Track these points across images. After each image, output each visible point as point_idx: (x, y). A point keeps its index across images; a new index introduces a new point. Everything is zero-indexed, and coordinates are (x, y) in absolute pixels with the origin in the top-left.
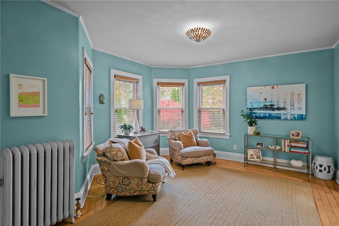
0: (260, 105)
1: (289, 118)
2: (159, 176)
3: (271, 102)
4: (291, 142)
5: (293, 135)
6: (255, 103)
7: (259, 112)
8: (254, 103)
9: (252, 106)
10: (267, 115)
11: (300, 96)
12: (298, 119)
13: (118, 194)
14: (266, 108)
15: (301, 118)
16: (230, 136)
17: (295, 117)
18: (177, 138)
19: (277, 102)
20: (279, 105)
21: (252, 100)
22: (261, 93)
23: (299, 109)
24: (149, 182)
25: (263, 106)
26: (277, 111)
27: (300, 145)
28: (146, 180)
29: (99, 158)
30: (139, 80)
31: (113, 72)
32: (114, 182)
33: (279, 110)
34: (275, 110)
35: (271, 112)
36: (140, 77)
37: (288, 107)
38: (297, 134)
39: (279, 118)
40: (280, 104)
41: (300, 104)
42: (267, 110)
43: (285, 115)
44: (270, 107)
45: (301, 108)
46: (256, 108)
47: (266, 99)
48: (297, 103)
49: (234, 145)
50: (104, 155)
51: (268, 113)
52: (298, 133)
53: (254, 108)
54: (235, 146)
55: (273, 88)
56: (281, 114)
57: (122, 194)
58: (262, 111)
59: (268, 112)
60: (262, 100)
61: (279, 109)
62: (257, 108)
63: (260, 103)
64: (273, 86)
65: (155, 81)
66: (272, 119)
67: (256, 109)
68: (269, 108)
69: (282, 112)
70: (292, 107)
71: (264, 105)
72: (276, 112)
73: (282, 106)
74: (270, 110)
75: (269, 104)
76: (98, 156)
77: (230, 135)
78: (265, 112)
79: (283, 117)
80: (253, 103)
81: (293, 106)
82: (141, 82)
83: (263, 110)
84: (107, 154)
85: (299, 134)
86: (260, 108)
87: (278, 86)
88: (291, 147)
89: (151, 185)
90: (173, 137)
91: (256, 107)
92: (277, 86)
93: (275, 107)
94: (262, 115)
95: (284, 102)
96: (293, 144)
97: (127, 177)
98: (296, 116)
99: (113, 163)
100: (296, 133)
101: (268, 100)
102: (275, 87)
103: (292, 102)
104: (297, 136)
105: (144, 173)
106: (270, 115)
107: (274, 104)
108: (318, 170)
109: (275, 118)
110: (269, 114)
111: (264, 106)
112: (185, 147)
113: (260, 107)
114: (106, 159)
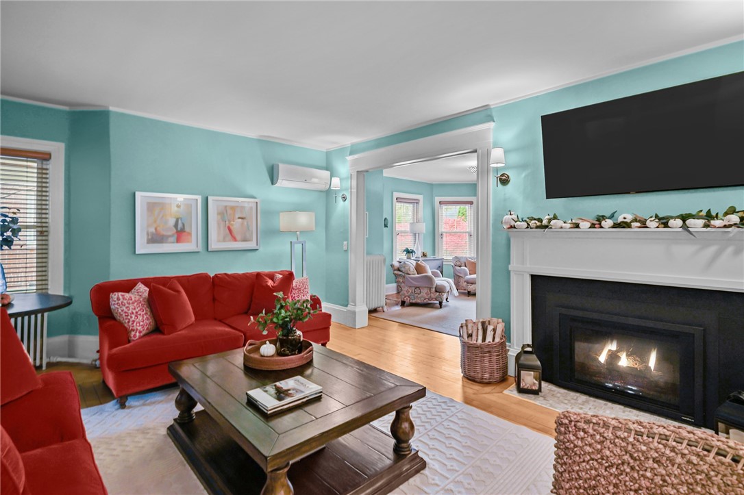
2: (444, 287)
13: (411, 301)
18: (463, 265)
24: (436, 291)
28: (434, 290)
29: (395, 272)
30: (419, 200)
31: (396, 195)
32: (407, 291)
36: (420, 197)
50: (399, 270)
57: (414, 301)
65: (437, 199)
76: (394, 270)
82: (421, 204)
84: (402, 269)
89: (438, 294)
90: (458, 264)
97: (418, 287)
99: (407, 276)
105: (432, 284)
112: (470, 274)
114: (401, 273)
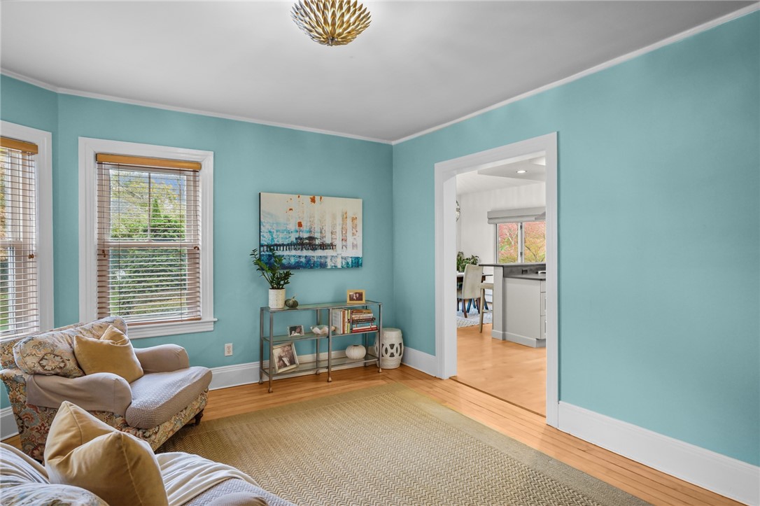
0: (290, 237)
1: (339, 266)
3: (310, 232)
4: (352, 313)
5: (351, 299)
6: (278, 233)
7: (286, 253)
8: (277, 231)
9: (273, 239)
10: (303, 260)
11: (355, 221)
12: (352, 267)
14: (300, 244)
15: (357, 263)
16: (214, 322)
17: (348, 263)
18: (71, 365)
19: (321, 233)
20: (324, 239)
21: (273, 224)
22: (291, 209)
23: (354, 246)
25: (294, 240)
26: (320, 251)
27: (365, 315)
33: (323, 249)
34: (316, 249)
35: (310, 253)
37: (338, 243)
38: (357, 295)
39: (323, 266)
40: (325, 237)
41: (355, 237)
42: (302, 250)
43: (333, 258)
44: (307, 241)
45: (356, 246)
46: (280, 245)
47: (300, 225)
48: (351, 234)
49: (226, 345)
51: (304, 255)
52: (359, 293)
53: (277, 245)
54: (229, 348)
55: (313, 200)
56: (326, 257)
58: (293, 252)
59: (305, 253)
60: (292, 226)
61: (323, 246)
62: (283, 245)
63: (289, 232)
64: (314, 197)
66: (311, 268)
67: (282, 248)
68: (307, 244)
69: (328, 253)
70: (344, 243)
71: (297, 237)
72: (319, 253)
73: (328, 241)
74: (308, 249)
75: (306, 235)
77: (216, 319)
78: (299, 253)
79: (330, 264)
80: (275, 233)
81: (346, 240)
83: (295, 249)
85: (361, 295)
86: (288, 245)
87: (323, 198)
88: (353, 322)
91: (281, 242)
92: (321, 199)
93: (317, 242)
94: (293, 261)
95: (332, 233)
96: (356, 317)
98: (350, 261)
100: (356, 293)
101: (305, 228)
102: (317, 198)
103: (344, 232)
104: (358, 299)
106: (308, 259)
107: (315, 237)
108: (389, 354)
109: (317, 267)
110: (306, 257)
111: (296, 239)
113: (290, 242)
